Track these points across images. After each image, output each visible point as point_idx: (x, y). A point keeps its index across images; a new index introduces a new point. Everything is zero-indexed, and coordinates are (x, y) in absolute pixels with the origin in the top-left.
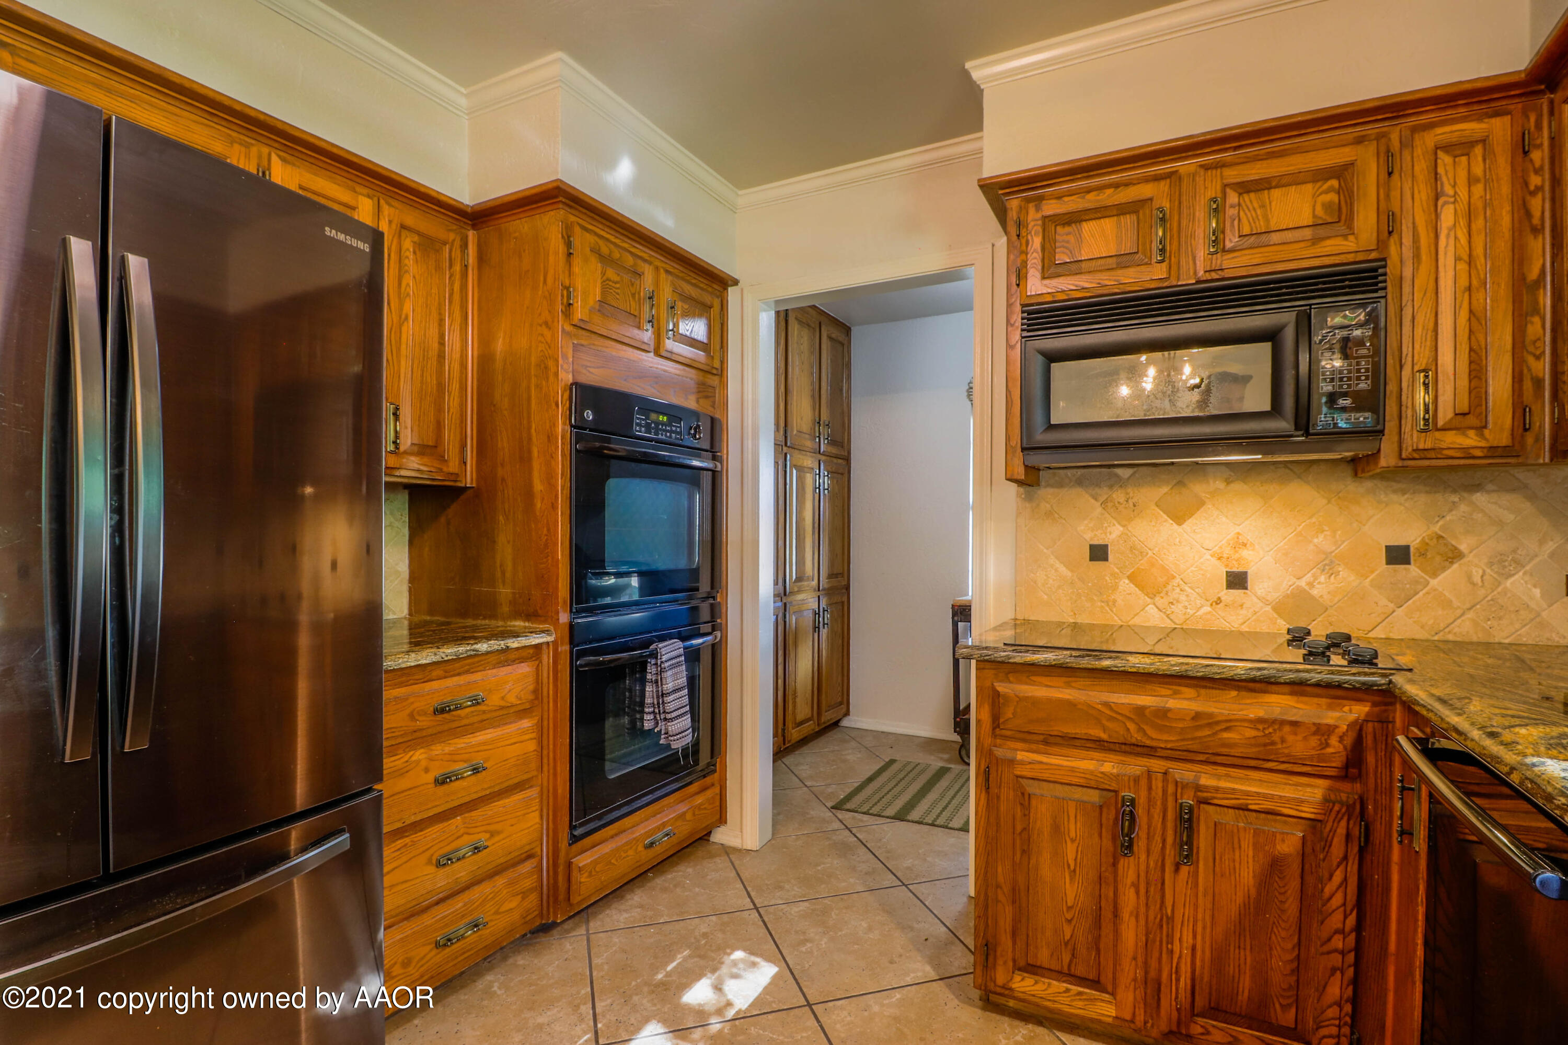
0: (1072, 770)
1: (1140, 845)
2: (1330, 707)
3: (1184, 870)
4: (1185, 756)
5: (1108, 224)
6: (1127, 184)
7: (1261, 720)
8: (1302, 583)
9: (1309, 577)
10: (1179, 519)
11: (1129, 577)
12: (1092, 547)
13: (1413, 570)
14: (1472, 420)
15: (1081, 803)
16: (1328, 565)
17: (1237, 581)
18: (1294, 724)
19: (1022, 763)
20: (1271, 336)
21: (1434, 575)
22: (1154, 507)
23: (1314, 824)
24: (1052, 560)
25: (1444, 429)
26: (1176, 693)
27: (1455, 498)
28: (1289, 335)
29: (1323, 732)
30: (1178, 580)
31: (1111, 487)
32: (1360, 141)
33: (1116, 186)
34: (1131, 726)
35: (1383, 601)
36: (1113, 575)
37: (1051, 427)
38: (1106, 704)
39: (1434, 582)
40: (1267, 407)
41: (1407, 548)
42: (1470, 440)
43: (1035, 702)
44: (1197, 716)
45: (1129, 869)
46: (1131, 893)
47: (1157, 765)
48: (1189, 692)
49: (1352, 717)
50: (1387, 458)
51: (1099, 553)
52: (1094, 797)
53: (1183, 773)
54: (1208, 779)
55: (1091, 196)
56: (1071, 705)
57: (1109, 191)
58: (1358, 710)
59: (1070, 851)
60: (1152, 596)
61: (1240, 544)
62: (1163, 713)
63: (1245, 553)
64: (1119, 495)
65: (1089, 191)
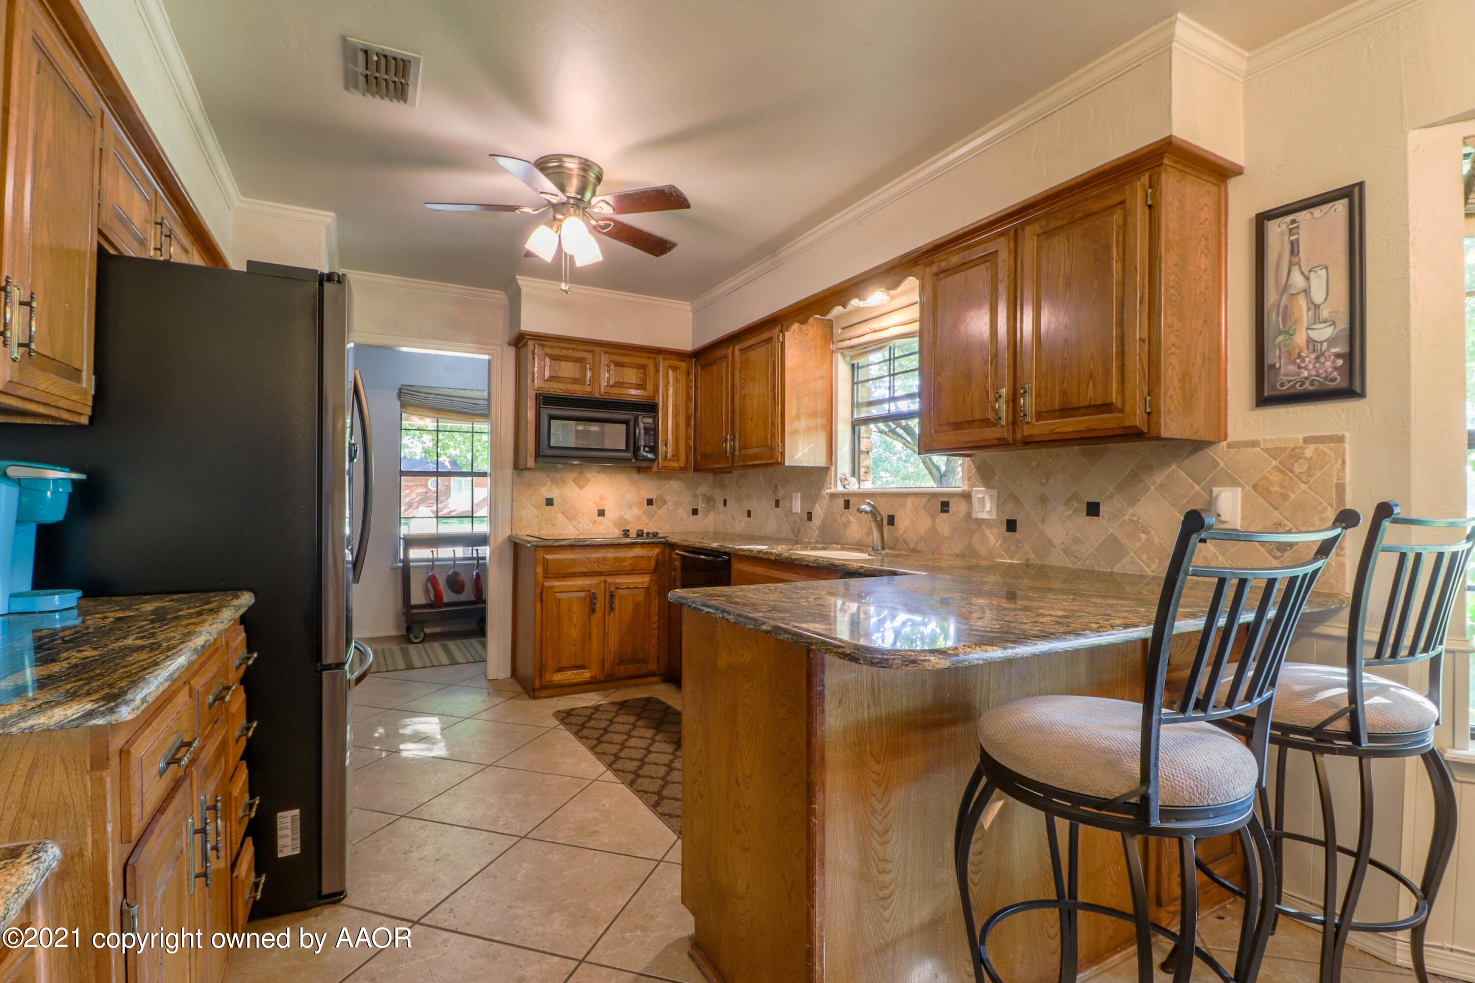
0: (576, 585)
1: (597, 610)
2: (651, 551)
3: (612, 614)
4: (611, 574)
5: (570, 364)
6: (578, 350)
7: (633, 557)
8: (622, 513)
9: (624, 511)
10: (581, 488)
11: (562, 513)
12: (547, 499)
13: (653, 508)
14: (676, 458)
15: (578, 598)
16: (630, 506)
17: (601, 513)
18: (642, 557)
19: (556, 586)
20: (626, 422)
21: (659, 509)
22: (571, 482)
23: (648, 589)
24: (529, 505)
25: (669, 460)
26: (608, 551)
27: (665, 482)
28: (632, 423)
29: (649, 558)
30: (580, 514)
31: (555, 472)
32: (649, 358)
33: (574, 349)
34: (595, 565)
35: (646, 519)
36: (555, 512)
37: (550, 447)
38: (587, 558)
39: (660, 512)
40: (624, 448)
41: (652, 499)
42: (675, 464)
43: (561, 561)
44: (615, 558)
45: (595, 618)
46: (595, 628)
47: (603, 578)
48: (612, 550)
49: (656, 553)
50: (655, 469)
51: (550, 502)
52: (582, 594)
53: (610, 580)
54: (620, 580)
55: (564, 351)
56: (574, 560)
57: (571, 351)
58: (656, 551)
59: (574, 617)
60: (571, 521)
61: (602, 498)
62: (605, 559)
63: (605, 502)
64: (558, 476)
65: (563, 348)
